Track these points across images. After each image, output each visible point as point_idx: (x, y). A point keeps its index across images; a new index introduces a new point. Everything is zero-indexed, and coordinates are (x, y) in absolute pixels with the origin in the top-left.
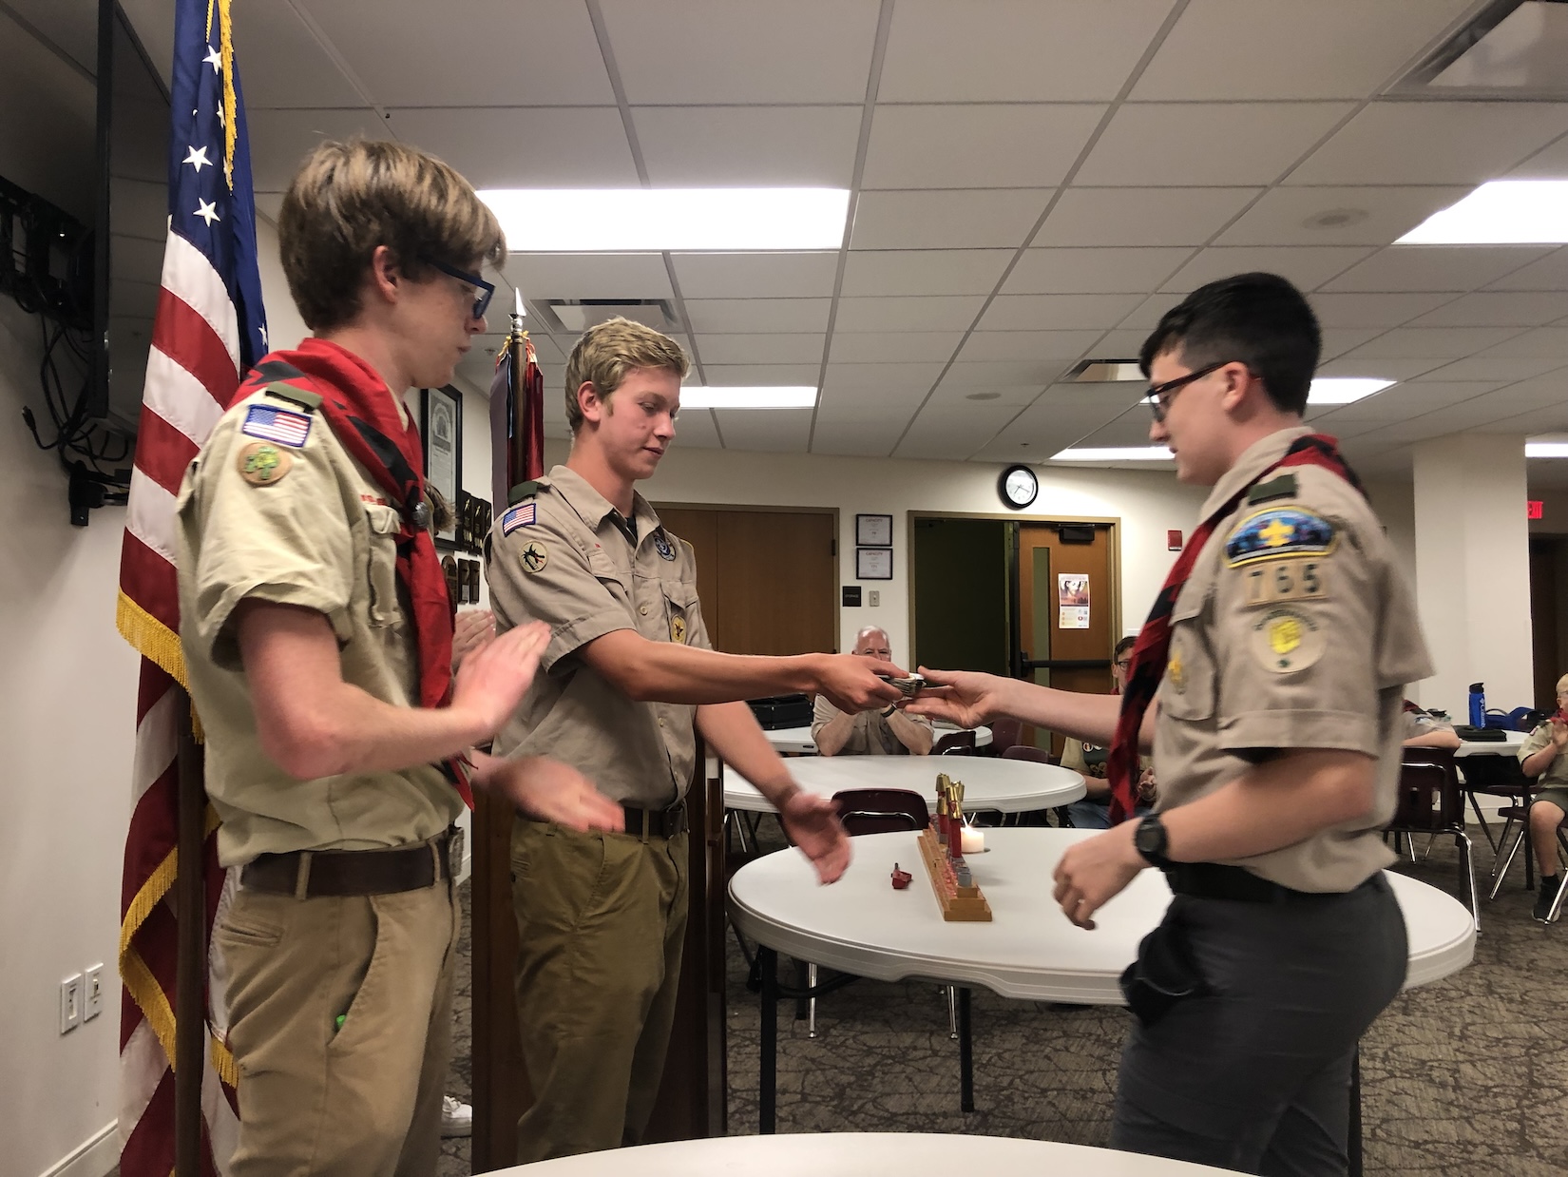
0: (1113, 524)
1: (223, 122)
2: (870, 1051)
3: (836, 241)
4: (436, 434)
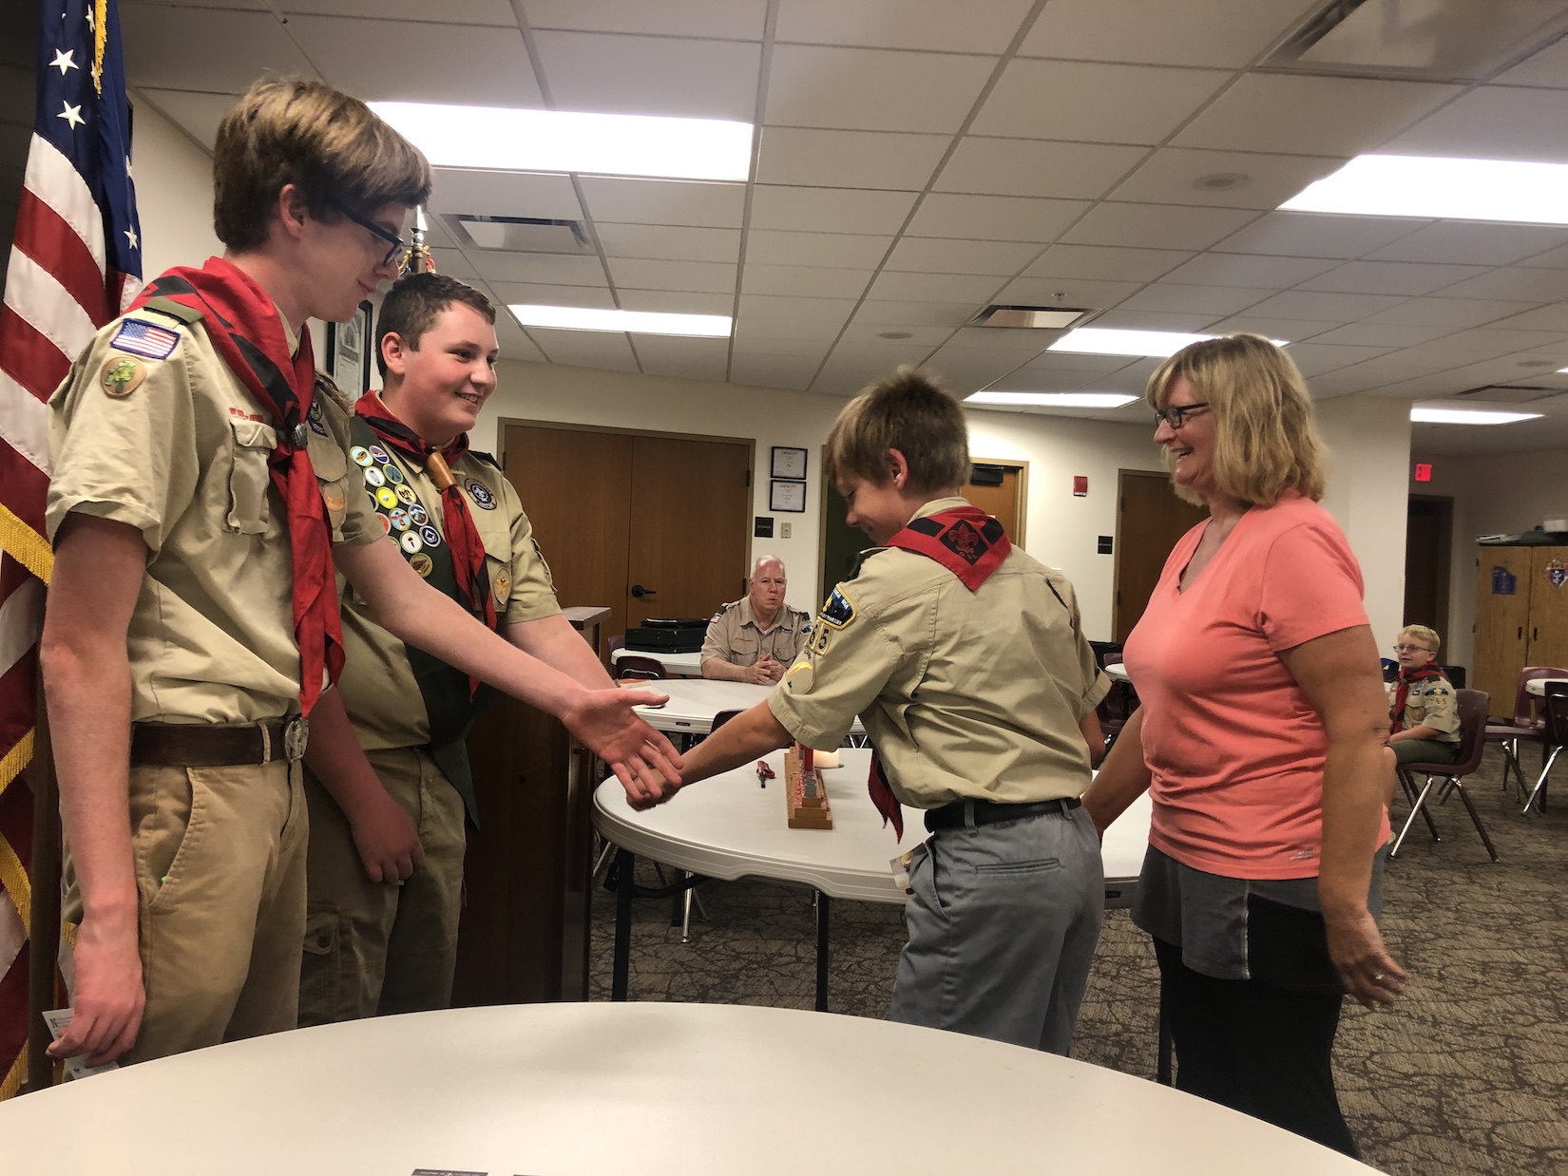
0: (1022, 468)
1: (92, 25)
2: (738, 956)
3: (743, 175)
4: (343, 342)
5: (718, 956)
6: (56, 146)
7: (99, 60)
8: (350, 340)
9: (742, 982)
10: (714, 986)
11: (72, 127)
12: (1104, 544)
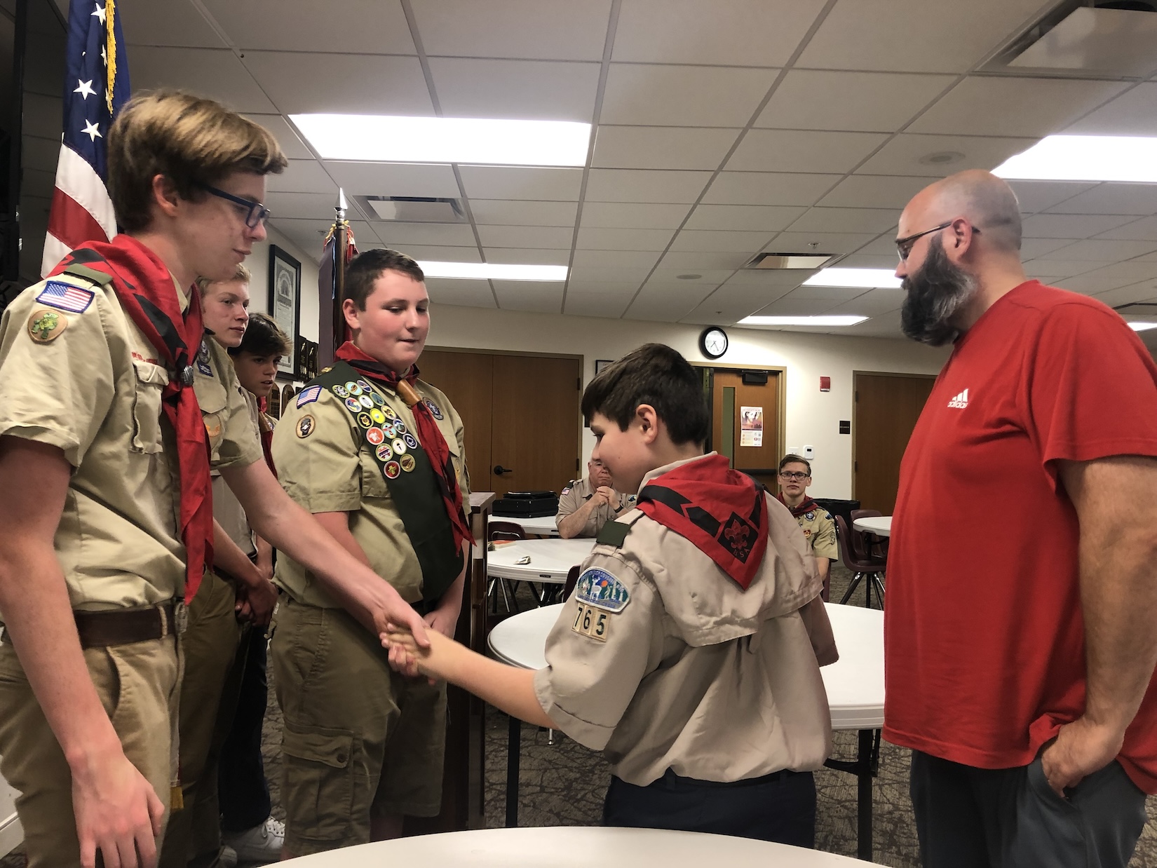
0: (782, 371)
1: (105, 60)
3: (582, 162)
4: (280, 293)
5: (576, 755)
6: (80, 154)
7: (111, 87)
8: (285, 291)
9: (596, 777)
10: (576, 779)
11: (93, 139)
12: (844, 427)
